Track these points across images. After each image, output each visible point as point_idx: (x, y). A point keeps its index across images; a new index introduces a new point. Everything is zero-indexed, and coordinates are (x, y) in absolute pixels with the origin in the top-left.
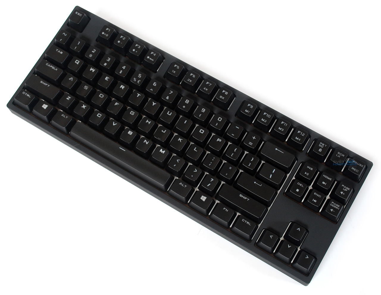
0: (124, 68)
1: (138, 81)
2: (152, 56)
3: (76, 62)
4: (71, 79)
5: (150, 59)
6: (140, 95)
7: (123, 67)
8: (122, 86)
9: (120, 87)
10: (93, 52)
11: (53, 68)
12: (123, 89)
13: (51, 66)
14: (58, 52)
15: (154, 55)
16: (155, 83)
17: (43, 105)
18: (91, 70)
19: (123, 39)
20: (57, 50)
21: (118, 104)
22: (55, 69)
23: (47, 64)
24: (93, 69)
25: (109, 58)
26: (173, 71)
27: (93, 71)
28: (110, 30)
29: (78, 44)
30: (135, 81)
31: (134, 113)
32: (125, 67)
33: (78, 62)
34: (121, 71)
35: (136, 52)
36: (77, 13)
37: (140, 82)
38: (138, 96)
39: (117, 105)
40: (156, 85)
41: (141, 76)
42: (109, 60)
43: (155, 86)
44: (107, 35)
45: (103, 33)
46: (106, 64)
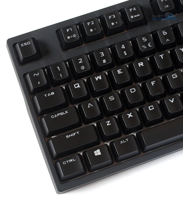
0: (124, 47)
1: (149, 45)
2: (134, 13)
3: (76, 88)
4: (90, 106)
5: (135, 16)
6: (163, 55)
7: (122, 48)
8: (139, 64)
9: (140, 66)
10: (80, 62)
11: (62, 114)
12: (143, 65)
13: (58, 115)
14: (49, 95)
15: (134, 10)
16: (163, 32)
17: (94, 154)
18: (97, 79)
19: (92, 24)
20: (45, 95)
21: (155, 81)
22: (65, 113)
23: (52, 117)
24: (98, 77)
25: (100, 53)
26: (166, 7)
27: (100, 78)
28: (71, 29)
29: (59, 70)
30: (146, 47)
31: (176, 74)
32: (123, 45)
33: (77, 85)
34: (125, 52)
35: (116, 23)
36: (24, 45)
37: (151, 45)
38: (162, 58)
39: (154, 83)
40: (166, 32)
41: (146, 39)
42: (103, 54)
43: (166, 34)
44: (74, 36)
45: (69, 38)
46: (105, 60)
